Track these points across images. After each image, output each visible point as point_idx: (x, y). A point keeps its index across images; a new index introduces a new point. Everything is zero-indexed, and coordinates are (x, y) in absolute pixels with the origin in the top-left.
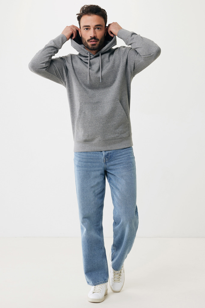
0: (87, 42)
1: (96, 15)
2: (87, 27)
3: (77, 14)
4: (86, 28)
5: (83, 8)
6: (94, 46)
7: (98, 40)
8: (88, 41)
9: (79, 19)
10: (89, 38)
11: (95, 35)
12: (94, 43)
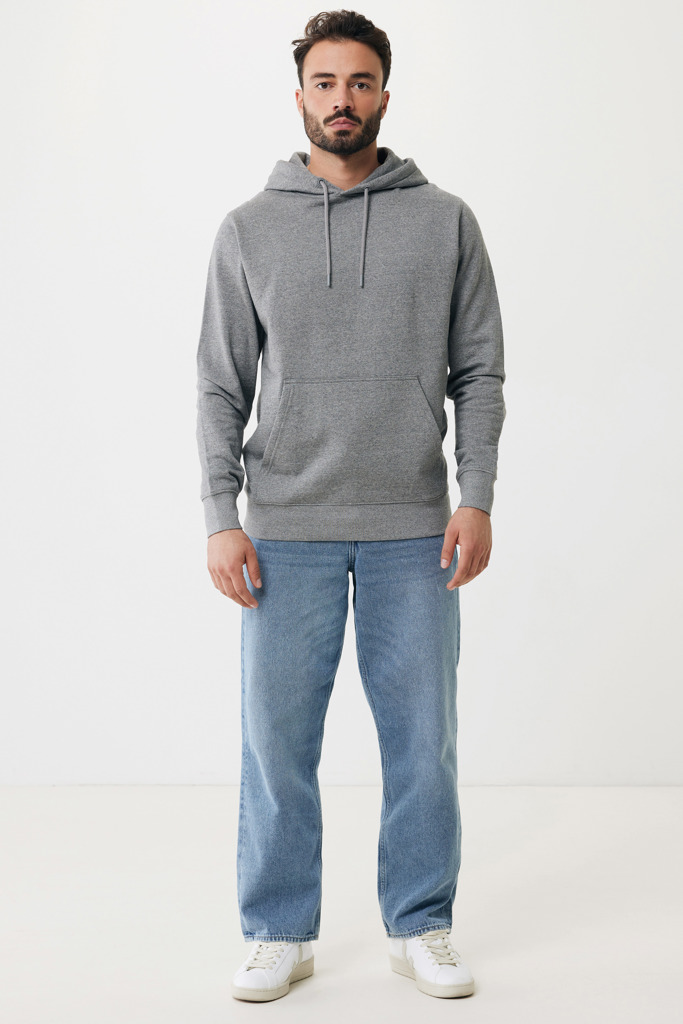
0: (322, 125)
1: (357, 40)
2: (324, 80)
3: (294, 43)
4: (322, 84)
5: (315, 21)
6: (344, 139)
7: (359, 121)
8: (327, 121)
9: (300, 55)
10: (332, 112)
11: (350, 102)
12: (345, 127)
